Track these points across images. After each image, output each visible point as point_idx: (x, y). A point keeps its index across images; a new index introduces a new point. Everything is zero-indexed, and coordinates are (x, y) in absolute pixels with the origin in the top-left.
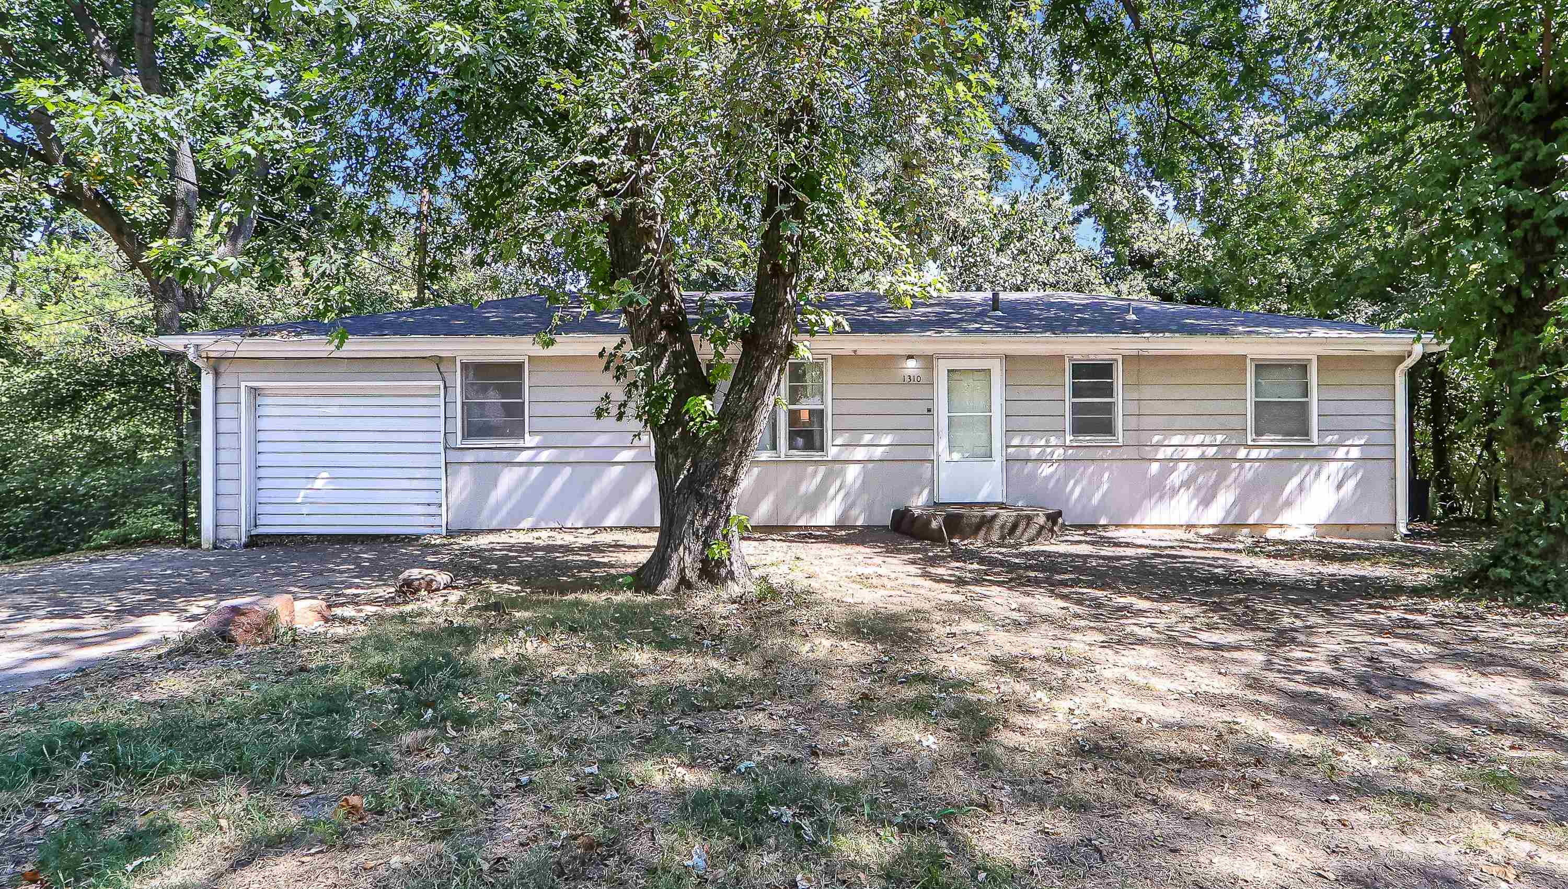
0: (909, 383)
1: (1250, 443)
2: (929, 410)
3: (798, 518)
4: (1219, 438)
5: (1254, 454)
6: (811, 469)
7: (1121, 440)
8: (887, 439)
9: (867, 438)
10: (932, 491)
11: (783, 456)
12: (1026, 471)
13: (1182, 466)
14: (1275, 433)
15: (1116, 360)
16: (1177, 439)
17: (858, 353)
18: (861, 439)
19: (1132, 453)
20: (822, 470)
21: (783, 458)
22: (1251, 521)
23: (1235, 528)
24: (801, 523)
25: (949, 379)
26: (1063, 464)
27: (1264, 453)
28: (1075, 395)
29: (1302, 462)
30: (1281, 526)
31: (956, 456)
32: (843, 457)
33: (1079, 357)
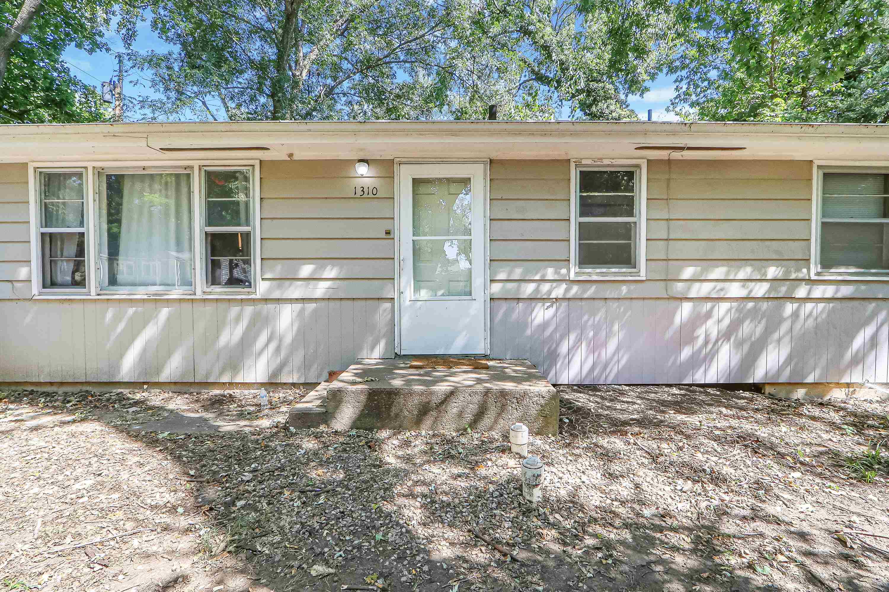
0: (361, 197)
1: (813, 277)
2: (388, 233)
3: (221, 373)
4: (772, 272)
5: (818, 292)
6: (235, 310)
7: (643, 272)
8: (331, 272)
9: (306, 270)
10: (391, 342)
11: (199, 292)
12: (515, 316)
13: (724, 306)
14: (847, 264)
15: (638, 166)
16: (719, 272)
17: (295, 158)
18: (297, 271)
19: (658, 290)
20: (249, 310)
21: (199, 295)
22: (810, 379)
23: (789, 388)
24: (225, 379)
25: (415, 194)
26: (564, 304)
27: (829, 291)
28: (582, 214)
29: (880, 303)
30: (848, 385)
31: (424, 294)
32: (276, 295)
33: (589, 162)
